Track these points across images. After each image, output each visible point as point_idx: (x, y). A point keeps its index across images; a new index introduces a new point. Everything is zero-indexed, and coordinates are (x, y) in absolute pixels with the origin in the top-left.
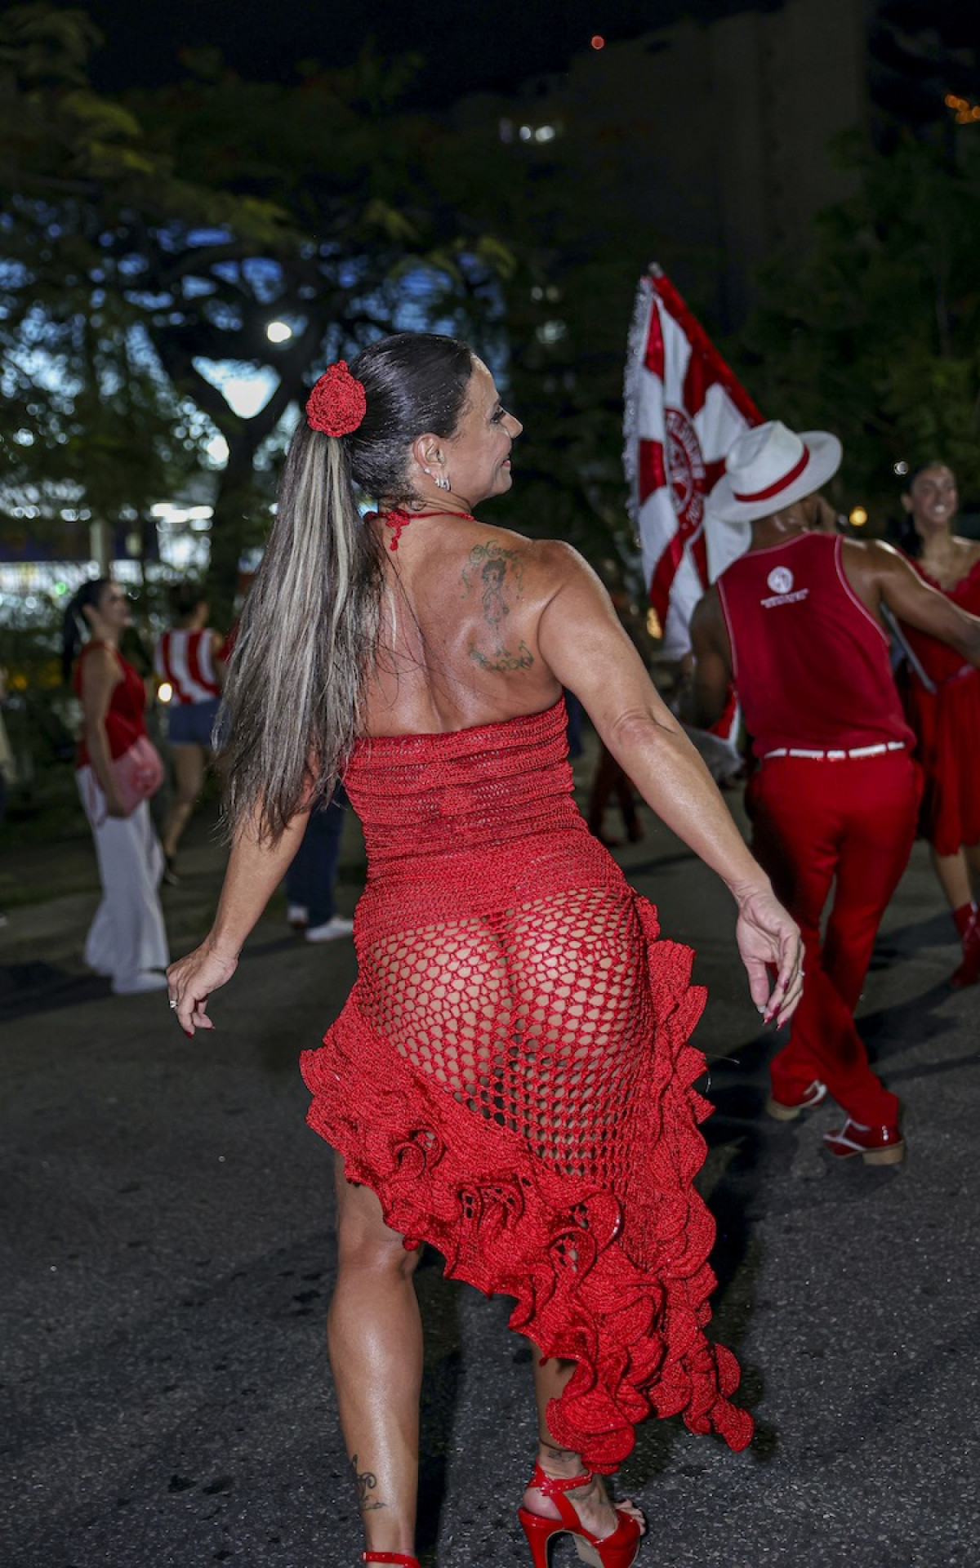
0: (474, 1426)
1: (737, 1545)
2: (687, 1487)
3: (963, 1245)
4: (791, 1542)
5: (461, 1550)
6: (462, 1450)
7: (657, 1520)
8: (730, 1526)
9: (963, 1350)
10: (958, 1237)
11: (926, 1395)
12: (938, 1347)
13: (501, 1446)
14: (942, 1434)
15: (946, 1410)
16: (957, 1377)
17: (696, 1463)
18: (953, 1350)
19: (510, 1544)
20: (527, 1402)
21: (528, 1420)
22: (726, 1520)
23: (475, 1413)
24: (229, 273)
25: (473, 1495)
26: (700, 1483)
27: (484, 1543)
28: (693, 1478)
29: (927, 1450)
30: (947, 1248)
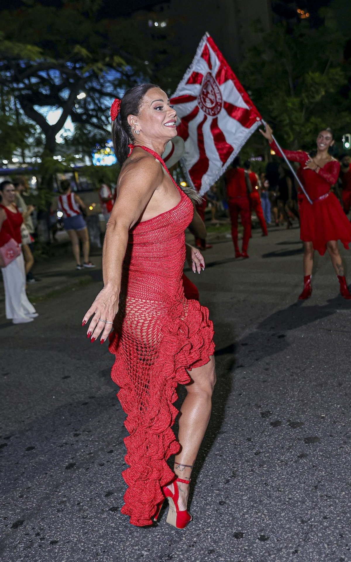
0: (43, 495)
1: (120, 538)
2: (110, 516)
3: (237, 414)
4: (140, 536)
5: (20, 546)
6: (35, 505)
7: (95, 530)
8: (120, 530)
9: (225, 455)
10: (237, 411)
11: (206, 474)
12: (216, 455)
13: (49, 503)
14: (207, 489)
15: (212, 479)
16: (219, 466)
17: (116, 506)
18: (221, 455)
19: (39, 542)
20: (65, 485)
21: (63, 492)
22: (120, 528)
23: (45, 490)
24: (43, 74)
25: (33, 523)
26: (115, 514)
27: (30, 543)
28: (113, 512)
29: (200, 496)
30: (231, 416)
